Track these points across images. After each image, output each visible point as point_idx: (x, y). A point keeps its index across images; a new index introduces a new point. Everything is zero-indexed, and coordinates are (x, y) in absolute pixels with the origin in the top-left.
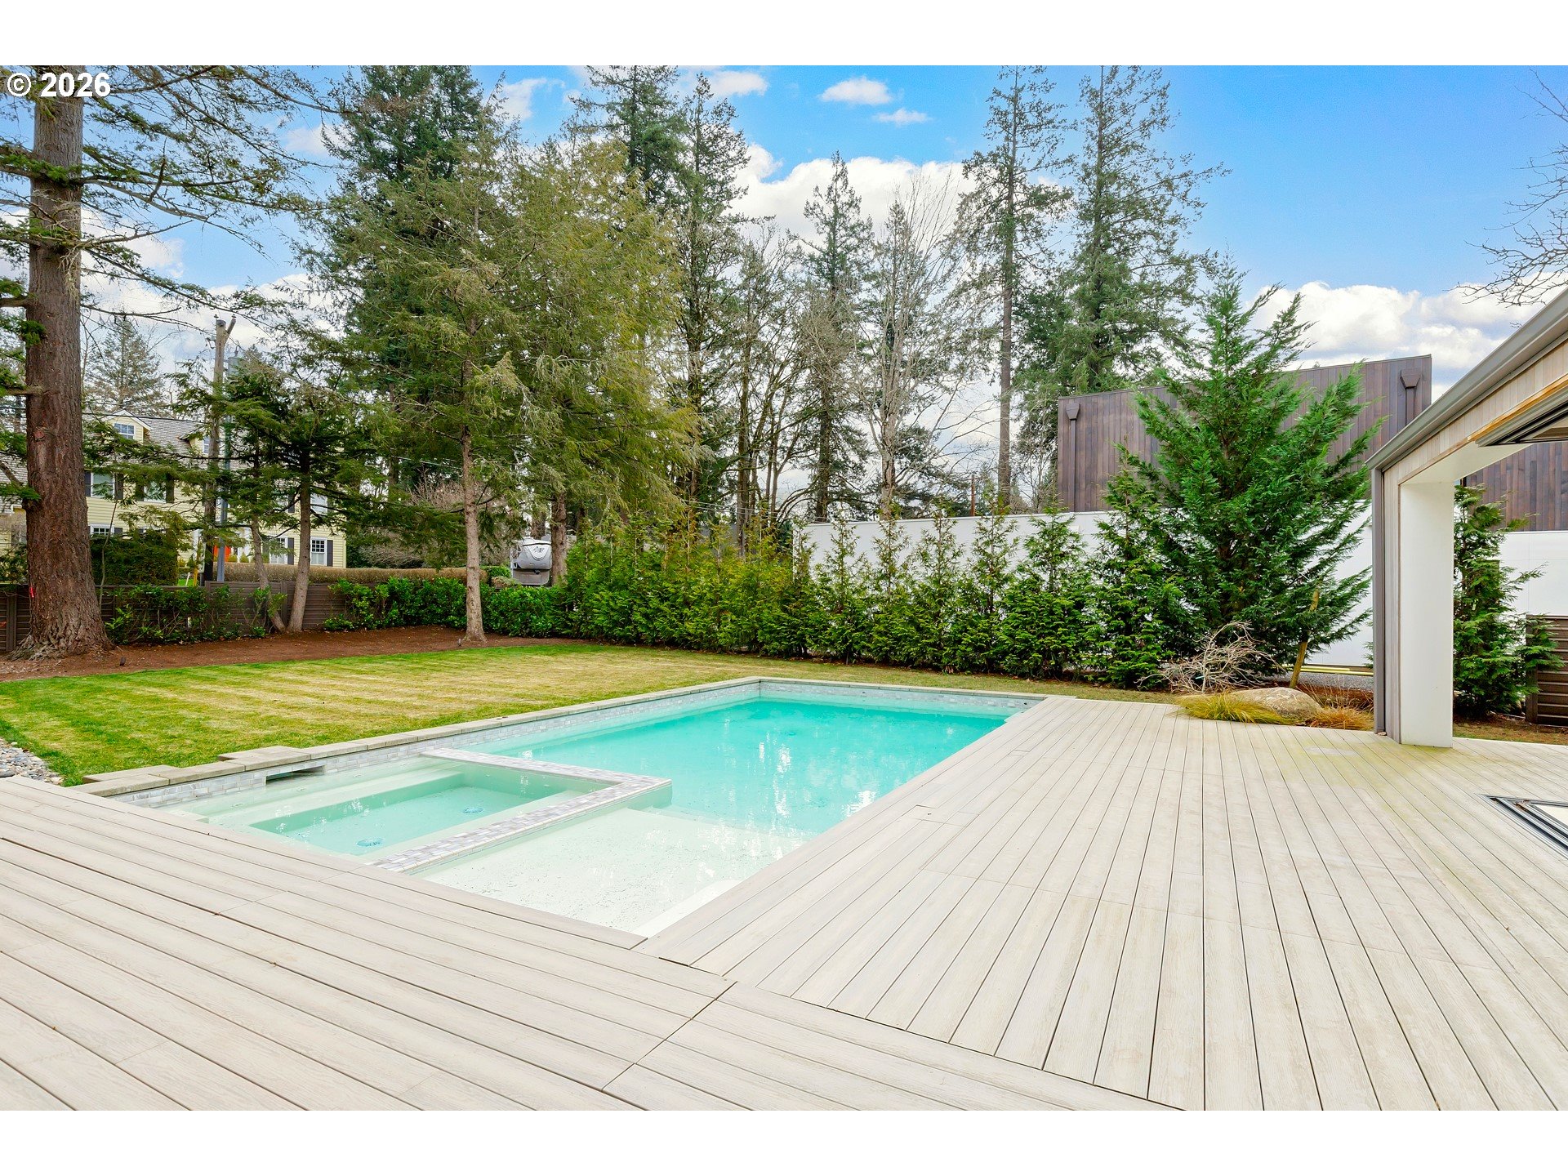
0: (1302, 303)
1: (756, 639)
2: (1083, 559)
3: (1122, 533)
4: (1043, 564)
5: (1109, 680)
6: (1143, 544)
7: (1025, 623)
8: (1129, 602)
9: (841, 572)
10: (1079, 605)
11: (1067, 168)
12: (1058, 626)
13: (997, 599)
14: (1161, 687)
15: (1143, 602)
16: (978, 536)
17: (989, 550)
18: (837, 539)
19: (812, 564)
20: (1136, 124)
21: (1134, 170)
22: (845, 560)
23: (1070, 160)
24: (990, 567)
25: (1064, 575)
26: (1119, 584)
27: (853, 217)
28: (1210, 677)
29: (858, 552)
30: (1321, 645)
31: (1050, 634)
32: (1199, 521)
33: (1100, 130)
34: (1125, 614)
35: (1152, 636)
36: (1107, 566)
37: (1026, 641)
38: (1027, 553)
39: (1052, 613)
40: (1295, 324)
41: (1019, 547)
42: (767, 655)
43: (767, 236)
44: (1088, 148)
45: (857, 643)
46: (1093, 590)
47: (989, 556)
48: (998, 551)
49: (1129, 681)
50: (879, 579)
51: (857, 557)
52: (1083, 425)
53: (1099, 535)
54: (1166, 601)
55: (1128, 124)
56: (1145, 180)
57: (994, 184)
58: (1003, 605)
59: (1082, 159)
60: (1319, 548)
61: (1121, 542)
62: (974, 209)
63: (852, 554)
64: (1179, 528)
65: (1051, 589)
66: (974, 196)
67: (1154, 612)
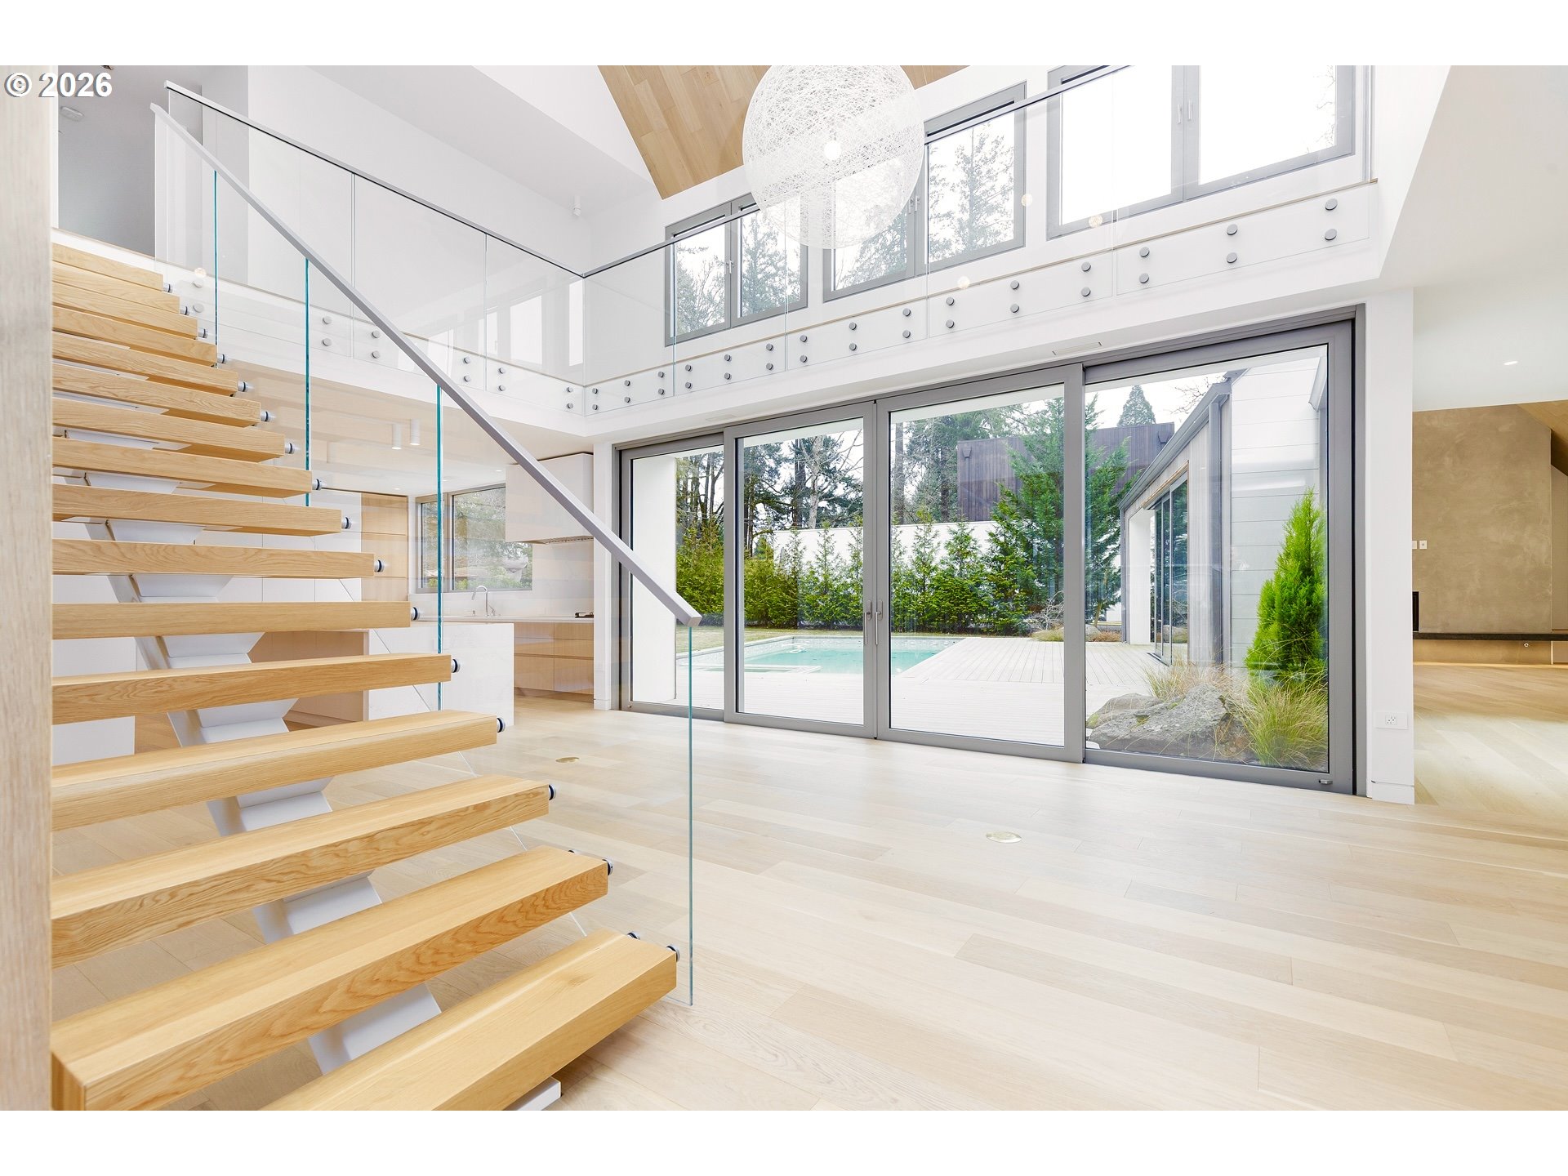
0: (1098, 399)
1: (767, 614)
2: (979, 556)
3: (1002, 539)
4: (956, 559)
5: (996, 631)
6: (1014, 545)
7: (947, 597)
8: (1007, 582)
9: (824, 566)
10: (978, 584)
11: (946, 222)
12: (967, 598)
13: (928, 582)
14: (1026, 633)
15: (1015, 581)
16: (916, 541)
17: (922, 550)
18: (823, 543)
19: (804, 561)
20: (998, 189)
21: (997, 227)
22: (827, 557)
23: (948, 215)
24: (923, 563)
25: (969, 567)
26: (1000, 571)
27: (770, 248)
28: (1050, 621)
29: (836, 552)
30: (1111, 606)
31: (962, 603)
32: (1045, 531)
33: (971, 191)
34: (1004, 589)
35: (1020, 603)
36: (994, 560)
37: (948, 608)
38: (947, 552)
39: (963, 590)
40: (1095, 412)
41: (940, 547)
42: (773, 627)
43: (707, 270)
44: (962, 206)
45: (839, 615)
46: (986, 575)
47: (922, 555)
48: (928, 551)
49: (1009, 630)
50: (850, 571)
51: (835, 555)
52: (973, 461)
53: (989, 541)
54: (1027, 580)
55: (992, 188)
56: (1005, 235)
57: (889, 231)
58: (931, 586)
59: (958, 215)
60: (1108, 547)
61: (1002, 544)
62: (873, 251)
63: (832, 554)
64: (1033, 535)
65: (960, 574)
66: (874, 240)
67: (1021, 588)
